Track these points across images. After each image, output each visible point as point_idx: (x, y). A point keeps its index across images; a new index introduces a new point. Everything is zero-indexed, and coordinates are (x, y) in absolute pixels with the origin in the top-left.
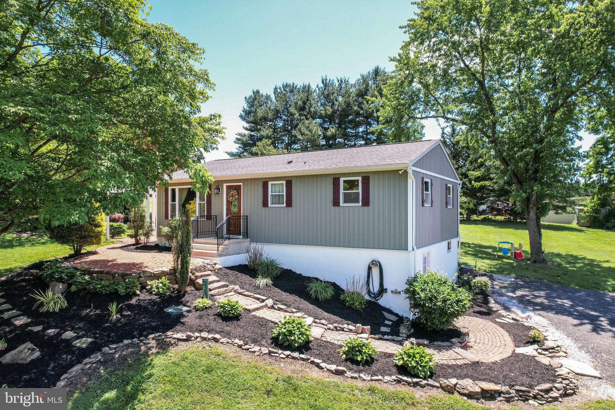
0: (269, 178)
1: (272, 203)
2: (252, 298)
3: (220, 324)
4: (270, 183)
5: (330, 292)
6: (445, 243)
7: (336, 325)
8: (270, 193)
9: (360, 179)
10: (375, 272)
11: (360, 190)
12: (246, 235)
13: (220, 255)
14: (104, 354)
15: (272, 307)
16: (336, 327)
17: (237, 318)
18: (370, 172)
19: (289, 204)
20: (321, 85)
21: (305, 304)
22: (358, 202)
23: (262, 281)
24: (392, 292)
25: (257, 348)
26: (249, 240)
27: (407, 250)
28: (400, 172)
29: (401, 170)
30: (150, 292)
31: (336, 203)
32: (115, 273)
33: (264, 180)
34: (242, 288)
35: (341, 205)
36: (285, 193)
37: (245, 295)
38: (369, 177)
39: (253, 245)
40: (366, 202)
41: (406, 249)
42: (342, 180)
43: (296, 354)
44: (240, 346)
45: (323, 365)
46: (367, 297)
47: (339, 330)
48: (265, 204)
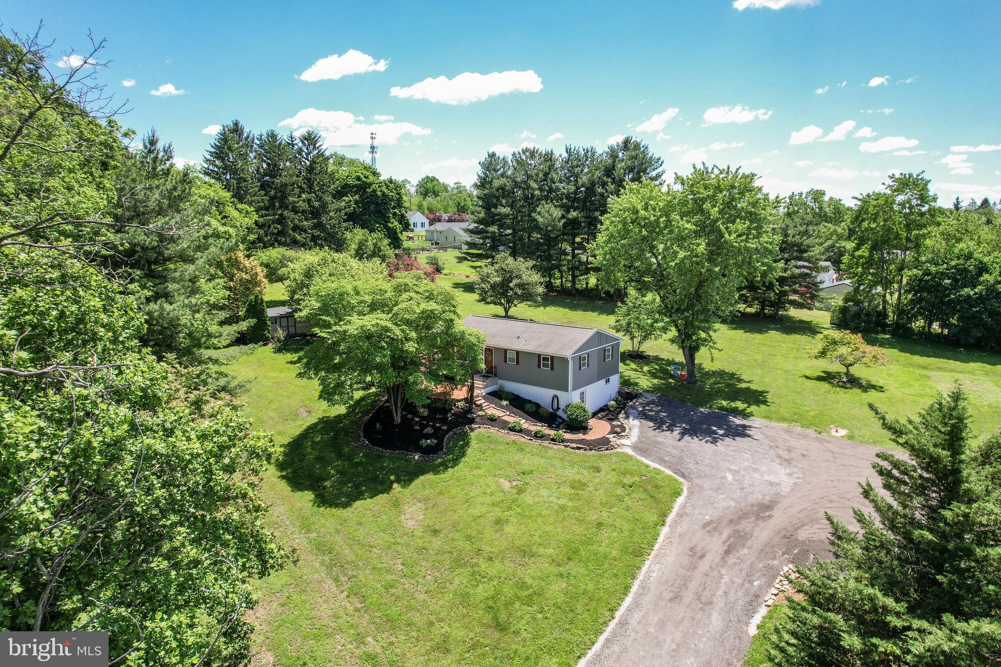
1: (509, 362)
2: (500, 411)
3: (490, 422)
4: (508, 351)
5: (534, 408)
6: (604, 381)
7: (533, 423)
8: (508, 357)
9: (549, 358)
10: (555, 400)
11: (550, 363)
12: (495, 375)
13: (485, 388)
14: (453, 432)
15: (509, 415)
17: (495, 420)
19: (518, 364)
20: (565, 155)
21: (523, 414)
22: (549, 368)
23: (505, 403)
24: (562, 410)
25: (503, 431)
26: (498, 378)
27: (569, 391)
29: (565, 358)
30: (458, 407)
33: (505, 350)
34: (496, 406)
35: (541, 368)
36: (515, 359)
37: (497, 410)
38: (553, 358)
39: (500, 381)
40: (552, 369)
42: (542, 357)
44: (497, 431)
45: (525, 437)
46: (551, 411)
47: (534, 425)
48: (506, 361)
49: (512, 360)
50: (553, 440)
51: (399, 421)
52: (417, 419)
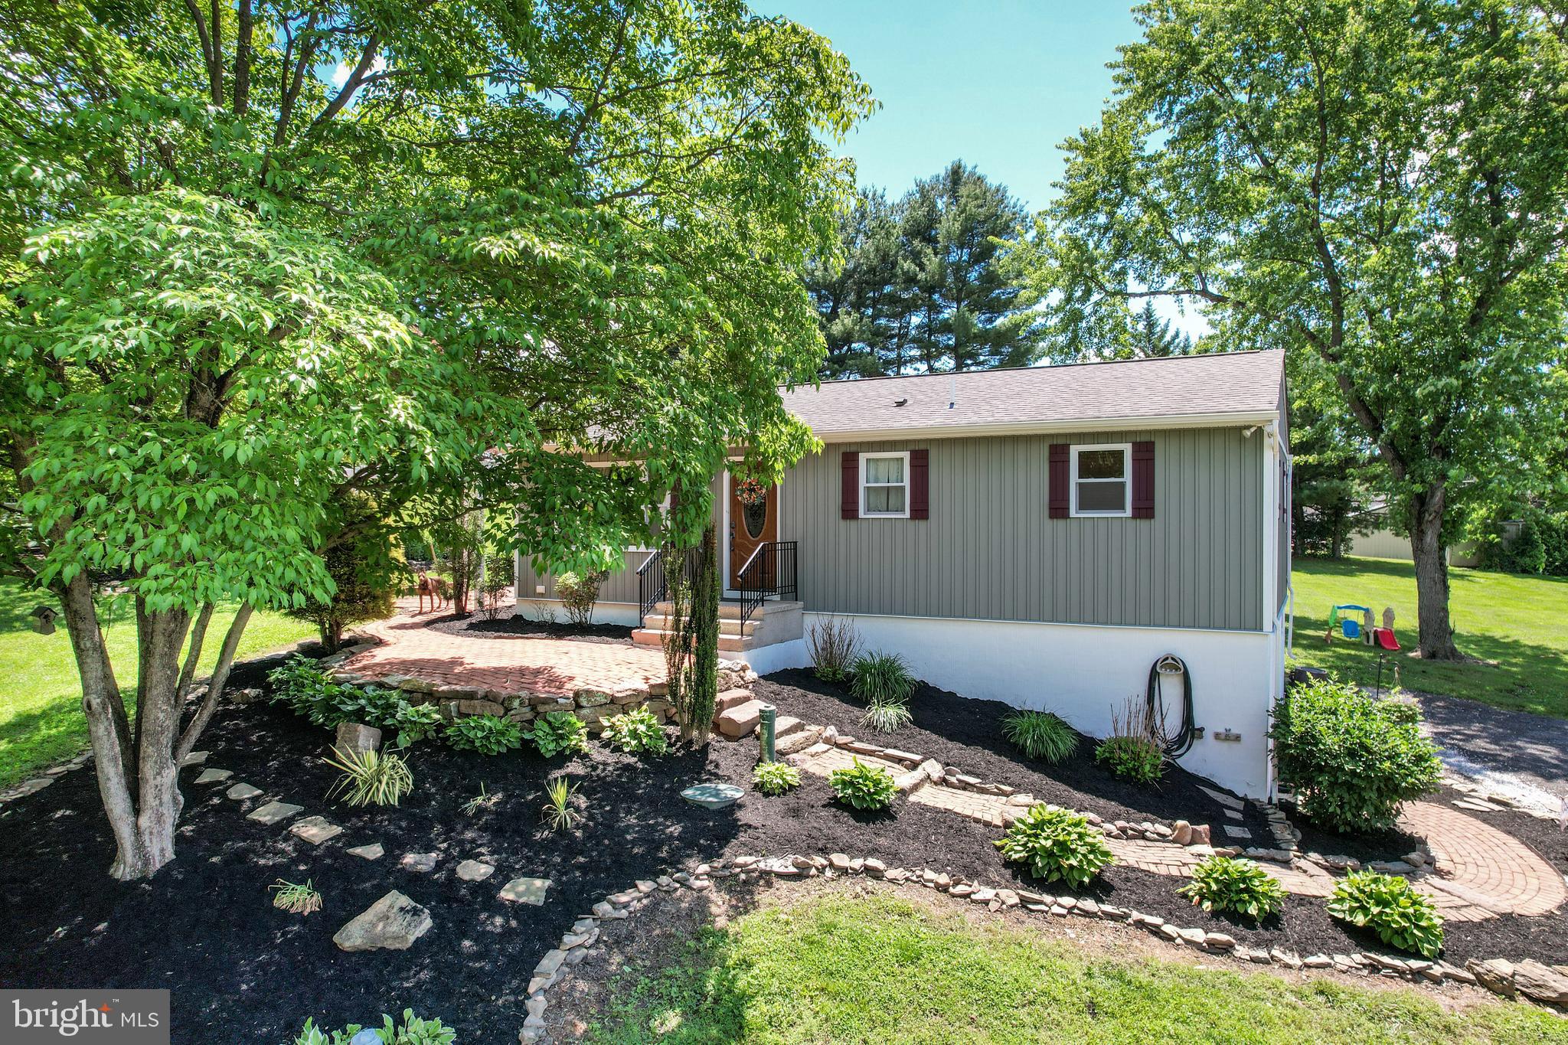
0: (861, 444)
1: (869, 510)
2: (879, 757)
4: (863, 457)
7: (1121, 823)
8: (862, 483)
9: (1127, 448)
10: (1171, 685)
11: (1128, 478)
12: (792, 591)
13: (748, 646)
14: (604, 922)
15: (943, 782)
16: (1123, 830)
17: (885, 813)
18: (1156, 432)
19: (920, 511)
22: (1121, 507)
24: (1217, 736)
25: (987, 893)
26: (800, 604)
27: (1261, 630)
28: (1248, 433)
29: (1248, 427)
31: (1058, 509)
32: (511, 698)
33: (843, 449)
34: (842, 732)
35: (1073, 513)
36: (907, 483)
37: (858, 751)
38: (1153, 443)
39: (819, 618)
40: (1145, 509)
41: (1258, 627)
42: (1075, 451)
43: (1089, 904)
44: (943, 889)
45: (1169, 929)
47: (1133, 838)
48: (849, 511)
49: (887, 497)
50: (1369, 938)
51: (161, 849)
52: (316, 831)
